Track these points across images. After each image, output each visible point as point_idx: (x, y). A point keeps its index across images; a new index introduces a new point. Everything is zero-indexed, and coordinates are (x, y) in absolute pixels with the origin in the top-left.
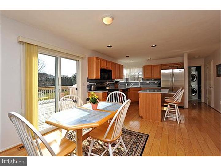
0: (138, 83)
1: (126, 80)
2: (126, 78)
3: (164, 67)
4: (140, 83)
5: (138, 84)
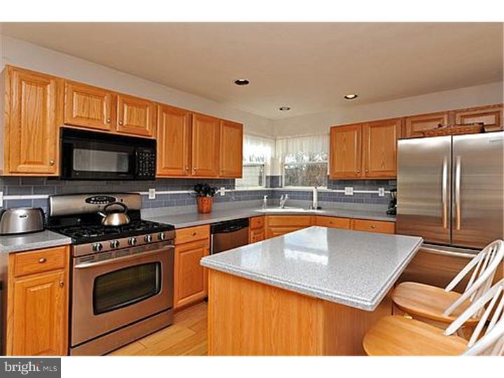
0: (312, 193)
1: (272, 181)
2: (269, 175)
3: (418, 127)
4: (319, 193)
5: (312, 199)
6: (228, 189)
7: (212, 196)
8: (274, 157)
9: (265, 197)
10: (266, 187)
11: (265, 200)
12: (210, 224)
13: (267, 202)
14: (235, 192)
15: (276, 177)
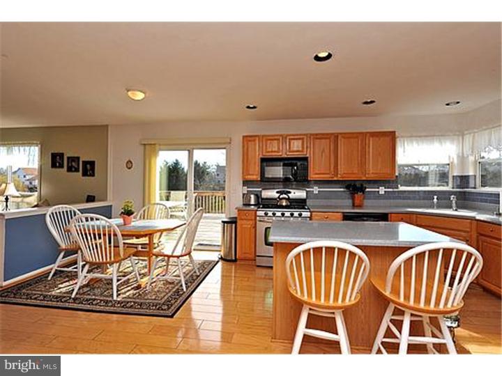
1: (460, 181)
2: (457, 174)
6: (388, 188)
7: (363, 193)
8: (461, 154)
9: (435, 197)
10: (453, 188)
11: (435, 200)
12: (343, 213)
13: (437, 203)
14: (398, 192)
15: (465, 176)
